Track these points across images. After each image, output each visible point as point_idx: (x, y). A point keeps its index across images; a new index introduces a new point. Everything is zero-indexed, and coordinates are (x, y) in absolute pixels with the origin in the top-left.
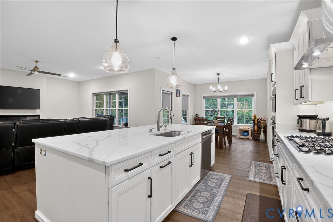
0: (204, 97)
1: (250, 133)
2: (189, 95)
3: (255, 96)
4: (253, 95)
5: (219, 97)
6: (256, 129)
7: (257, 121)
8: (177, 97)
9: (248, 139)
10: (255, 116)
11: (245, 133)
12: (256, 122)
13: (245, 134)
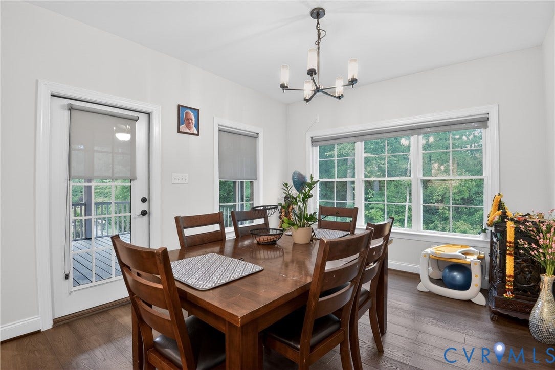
0: (314, 141)
1: (476, 280)
2: (257, 134)
3: (493, 122)
4: (483, 122)
5: (359, 136)
6: (510, 270)
7: (517, 232)
8: (179, 132)
9: (469, 302)
10: (500, 206)
11: (455, 274)
12: (510, 237)
13: (454, 278)
